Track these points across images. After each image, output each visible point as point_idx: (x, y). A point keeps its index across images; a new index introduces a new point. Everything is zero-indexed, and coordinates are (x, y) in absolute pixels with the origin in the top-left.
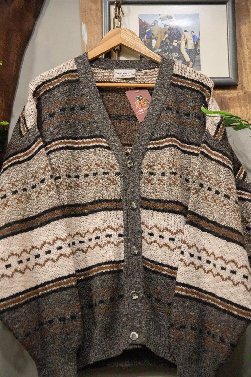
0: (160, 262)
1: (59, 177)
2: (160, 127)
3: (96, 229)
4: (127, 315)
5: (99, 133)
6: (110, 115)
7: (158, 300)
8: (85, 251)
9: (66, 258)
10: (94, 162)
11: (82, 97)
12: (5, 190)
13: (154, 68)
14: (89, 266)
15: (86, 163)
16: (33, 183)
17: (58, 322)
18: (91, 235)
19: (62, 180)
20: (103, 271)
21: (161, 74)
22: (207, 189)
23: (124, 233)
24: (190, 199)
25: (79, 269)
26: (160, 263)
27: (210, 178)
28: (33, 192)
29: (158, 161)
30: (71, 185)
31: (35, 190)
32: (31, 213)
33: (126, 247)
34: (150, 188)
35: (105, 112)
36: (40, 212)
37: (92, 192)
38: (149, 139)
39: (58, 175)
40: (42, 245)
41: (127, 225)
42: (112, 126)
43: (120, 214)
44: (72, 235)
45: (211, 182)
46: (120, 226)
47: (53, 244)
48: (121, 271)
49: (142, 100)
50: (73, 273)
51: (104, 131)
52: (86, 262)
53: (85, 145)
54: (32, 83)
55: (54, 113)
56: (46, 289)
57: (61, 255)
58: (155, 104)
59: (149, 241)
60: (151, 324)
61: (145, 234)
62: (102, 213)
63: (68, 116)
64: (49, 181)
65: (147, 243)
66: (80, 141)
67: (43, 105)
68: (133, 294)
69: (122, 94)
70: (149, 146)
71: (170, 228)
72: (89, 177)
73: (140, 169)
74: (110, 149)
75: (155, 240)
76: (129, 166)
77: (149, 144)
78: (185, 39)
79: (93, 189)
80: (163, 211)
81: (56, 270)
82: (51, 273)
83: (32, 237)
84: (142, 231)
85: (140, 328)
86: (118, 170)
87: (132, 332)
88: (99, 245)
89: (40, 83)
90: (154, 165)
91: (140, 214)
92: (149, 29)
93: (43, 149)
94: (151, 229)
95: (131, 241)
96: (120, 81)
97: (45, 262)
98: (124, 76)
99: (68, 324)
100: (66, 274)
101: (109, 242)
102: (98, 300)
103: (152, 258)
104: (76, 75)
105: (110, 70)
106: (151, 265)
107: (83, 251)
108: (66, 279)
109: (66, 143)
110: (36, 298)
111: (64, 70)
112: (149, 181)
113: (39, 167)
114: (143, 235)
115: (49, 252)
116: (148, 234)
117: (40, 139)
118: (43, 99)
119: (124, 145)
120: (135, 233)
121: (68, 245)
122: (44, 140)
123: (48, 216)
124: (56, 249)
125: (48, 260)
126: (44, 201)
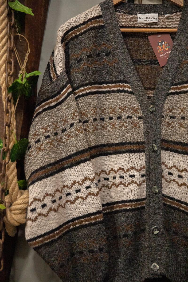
0: (179, 199)
1: (87, 121)
2: (181, 73)
3: (120, 169)
4: (148, 247)
5: (123, 78)
6: (133, 60)
7: (176, 233)
8: (109, 187)
9: (94, 196)
10: (119, 106)
11: (107, 43)
12: (39, 135)
13: (177, 12)
14: (113, 201)
15: (110, 106)
16: (63, 127)
17: (87, 254)
18: (116, 174)
19: (89, 124)
20: (127, 209)
21: (183, 19)
23: (146, 173)
25: (104, 204)
28: (63, 135)
29: (178, 105)
30: (98, 127)
31: (65, 134)
32: (62, 155)
33: (148, 186)
34: (170, 131)
35: (129, 58)
36: (70, 154)
37: (116, 134)
38: (170, 84)
39: (85, 119)
40: (73, 185)
41: (150, 165)
42: (135, 71)
43: (143, 156)
44: (98, 173)
46: (142, 167)
47: (83, 184)
48: (143, 208)
49: (164, 45)
50: (100, 210)
51: (128, 77)
52: (111, 197)
53: (110, 89)
54: (60, 30)
55: (81, 60)
56: (77, 224)
57: (90, 194)
58: (177, 50)
59: (168, 180)
60: (170, 256)
61: (165, 174)
62: (126, 155)
63: (94, 62)
64: (78, 125)
65: (167, 181)
66: (105, 85)
67: (70, 50)
68: (154, 229)
69: (145, 39)
70: (171, 91)
72: (114, 119)
73: (161, 113)
74: (134, 94)
75: (174, 179)
76: (151, 110)
77: (171, 89)
79: (117, 132)
80: (182, 153)
81: (85, 207)
82: (81, 210)
83: (63, 177)
84: (163, 171)
85: (160, 260)
86: (141, 114)
87: (153, 263)
88: (124, 184)
89: (67, 29)
90: (174, 109)
91: (160, 155)
93: (72, 95)
94: (170, 168)
95: (152, 181)
96: (143, 25)
97: (75, 200)
98: (147, 21)
99: (96, 255)
100: (94, 210)
101: (132, 182)
102: (122, 233)
103: (171, 195)
104: (101, 21)
105: (134, 15)
106: (170, 202)
107: (107, 187)
108: (94, 216)
109: (92, 88)
110: (68, 232)
111: (91, 16)
112: (170, 124)
113: (68, 112)
114: (163, 174)
115: (78, 191)
116: (167, 173)
117: (69, 86)
118: (70, 45)
119: (146, 89)
120: (156, 173)
121: (95, 185)
122: (72, 85)
123: (77, 158)
124: (85, 189)
125: (78, 197)
126: (74, 144)
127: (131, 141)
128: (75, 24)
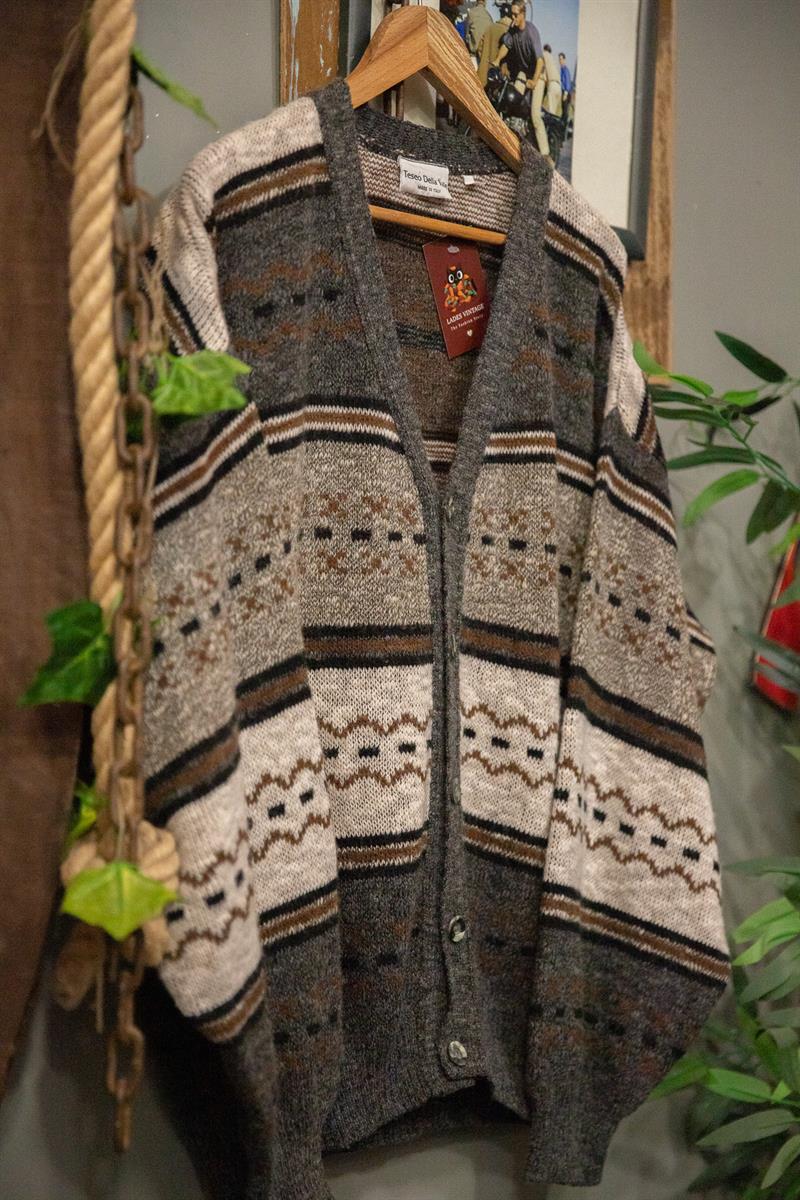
0: (485, 816)
3: (362, 721)
5: (376, 392)
9: (321, 828)
10: (359, 494)
11: (333, 252)
12: (191, 602)
13: (492, 173)
16: (233, 566)
18: (337, 740)
22: (606, 599)
23: (433, 736)
24: (581, 632)
26: (483, 821)
27: (616, 566)
28: (233, 598)
29: (501, 501)
31: (238, 593)
34: (479, 586)
37: (346, 596)
38: (491, 425)
40: (259, 788)
43: (428, 675)
45: (620, 577)
46: (428, 714)
47: (291, 783)
49: (461, 282)
51: (391, 388)
55: (271, 307)
57: (311, 819)
59: (462, 753)
64: (282, 563)
68: (454, 926)
69: (414, 253)
71: (531, 719)
72: (334, 538)
73: (465, 524)
74: (403, 452)
75: (476, 749)
77: (489, 443)
78: (544, 75)
80: (514, 663)
81: (297, 869)
82: (283, 882)
85: (465, 1027)
86: (420, 527)
87: (452, 1041)
88: (377, 776)
90: (493, 513)
92: (465, 16)
94: (471, 714)
97: (267, 843)
98: (425, 188)
99: (323, 1040)
101: (409, 768)
104: (322, 167)
105: (391, 158)
112: (480, 565)
113: (251, 510)
115: (277, 811)
117: (252, 408)
123: (277, 688)
124: (299, 801)
125: (275, 836)
126: (267, 635)
127: (400, 621)
128: (248, 163)
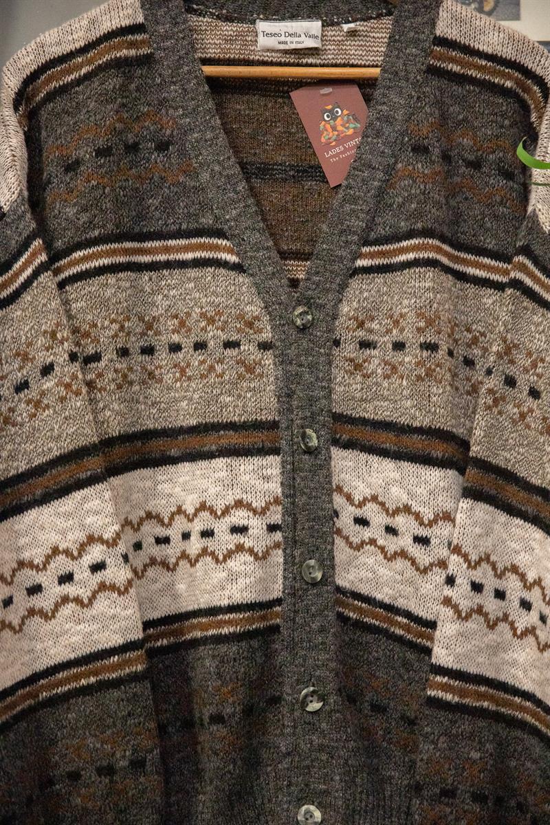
1: (96, 357)
2: (391, 205)
3: (203, 507)
4: (289, 754)
5: (211, 222)
6: (243, 165)
7: (378, 709)
8: (171, 566)
9: (116, 595)
10: (198, 310)
11: (160, 110)
13: (379, 16)
14: (183, 610)
15: (173, 311)
16: (19, 375)
17: (93, 779)
18: (190, 524)
19: (104, 365)
20: (223, 633)
21: (397, 37)
22: (525, 393)
23: (284, 521)
24: (477, 424)
25: (155, 618)
27: (536, 360)
28: (20, 400)
29: (385, 307)
30: (132, 377)
31: (25, 396)
32: (15, 464)
33: (289, 561)
34: (359, 387)
35: (229, 158)
36: (40, 461)
37: (191, 399)
38: (359, 240)
39: (91, 350)
40: (48, 559)
41: (293, 496)
42: (251, 201)
43: (272, 465)
44: (135, 521)
45: (539, 370)
46: (272, 501)
47: (80, 555)
48: (275, 629)
49: (339, 118)
50: (136, 638)
51: (227, 217)
52: (176, 597)
53: (172, 257)
54: (10, 68)
55: (78, 163)
56: (60, 683)
57: (103, 587)
58: (378, 134)
59: (355, 540)
60: (358, 780)
61: (345, 521)
62: (220, 462)
63: (119, 170)
64: (67, 370)
65: (350, 545)
66: (156, 244)
67: (44, 133)
68: (306, 696)
69: (280, 100)
70: (360, 263)
71: (416, 507)
72: (183, 351)
73: (331, 330)
74: (244, 272)
75: (371, 537)
76: (299, 322)
77: (361, 256)
79: (194, 391)
80: (397, 456)
81: (88, 629)
82: (74, 639)
83: (18, 534)
84: (336, 514)
85: (326, 793)
86: (267, 335)
87: (303, 805)
89: (34, 67)
90: (372, 319)
91: (329, 464)
93: (45, 274)
94: (361, 505)
95: (302, 543)
96: (276, 57)
97: (57, 607)
98: (286, 43)
99: (122, 783)
100: (117, 640)
101: (240, 548)
102: (208, 712)
103: (364, 589)
104: (143, 42)
105: (247, 23)
106: (360, 610)
107: (165, 565)
108: (116, 657)
109: (114, 252)
110: (32, 710)
111: (107, 25)
112: (358, 367)
113: (36, 327)
114: (339, 523)
115: (67, 578)
116: (352, 519)
117: (37, 244)
118: (44, 114)
119: (284, 255)
120: (314, 519)
121: (121, 559)
122: (48, 246)
123: (63, 474)
124: (89, 570)
125: (65, 599)
126: (52, 430)
127: (236, 419)
